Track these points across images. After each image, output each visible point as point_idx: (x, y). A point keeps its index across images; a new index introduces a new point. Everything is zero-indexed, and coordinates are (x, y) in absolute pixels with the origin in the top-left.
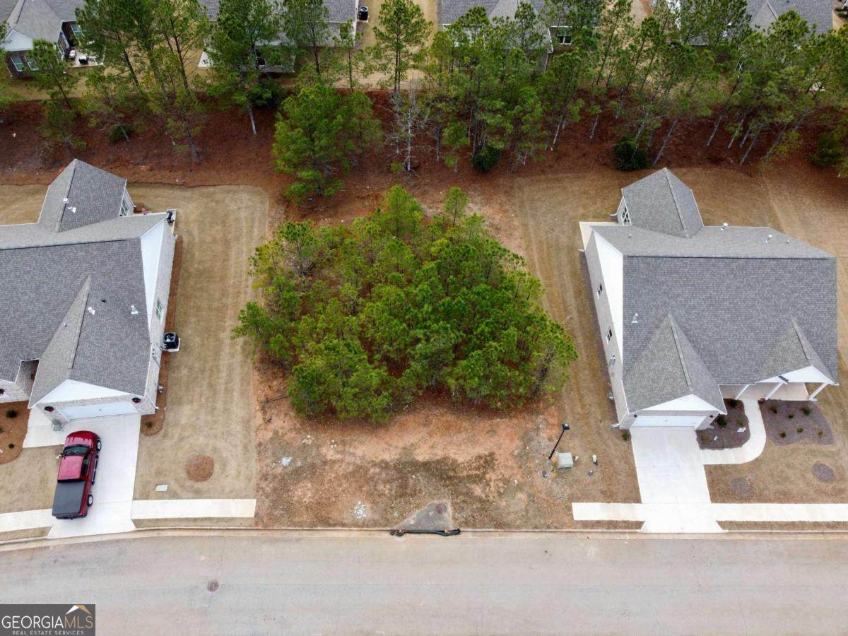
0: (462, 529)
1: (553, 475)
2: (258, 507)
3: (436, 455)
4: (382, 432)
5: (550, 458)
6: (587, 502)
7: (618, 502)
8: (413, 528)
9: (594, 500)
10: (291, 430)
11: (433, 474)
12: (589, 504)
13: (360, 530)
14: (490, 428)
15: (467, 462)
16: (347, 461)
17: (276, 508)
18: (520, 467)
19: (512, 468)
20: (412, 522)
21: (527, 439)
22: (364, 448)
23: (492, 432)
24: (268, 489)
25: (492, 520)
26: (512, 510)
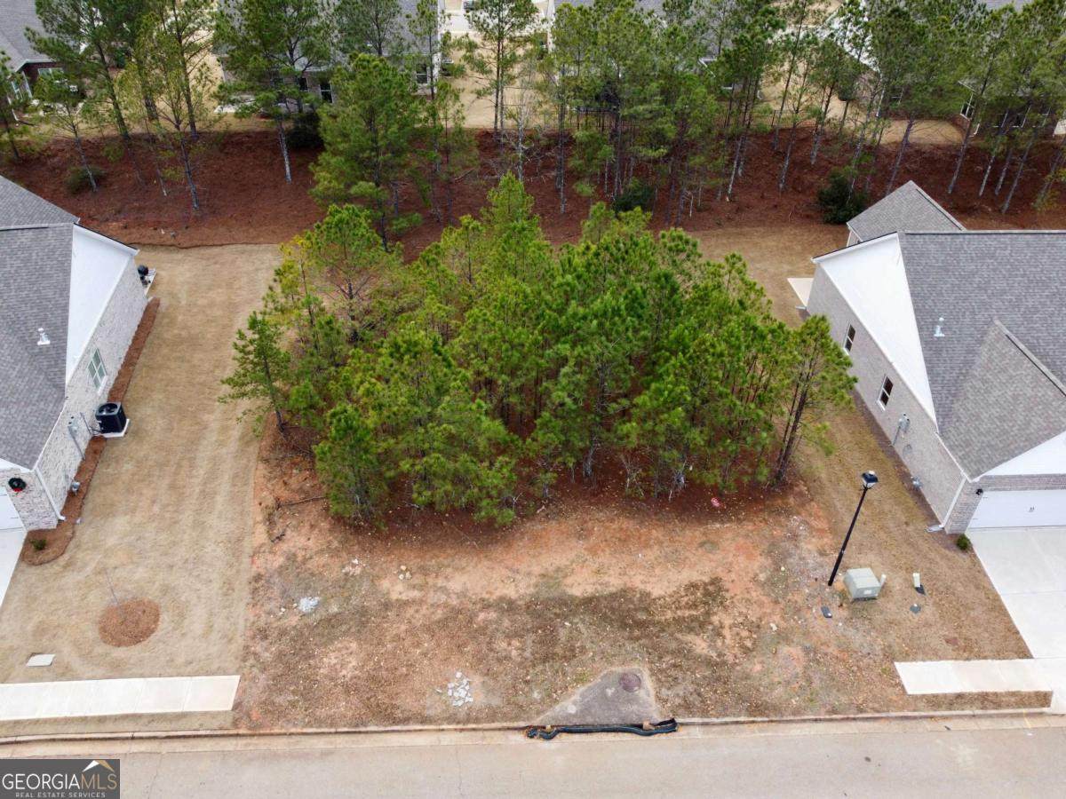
0: (678, 720)
1: (844, 613)
2: (242, 691)
3: (607, 585)
4: (498, 551)
5: (830, 583)
6: (923, 660)
7: (985, 658)
8: (576, 721)
9: (937, 655)
10: (321, 552)
11: (605, 618)
12: (928, 663)
13: (462, 730)
14: (704, 539)
15: (671, 596)
16: (430, 601)
17: (280, 691)
18: (776, 602)
19: (761, 605)
20: (572, 710)
21: (778, 556)
22: (465, 578)
23: (710, 544)
24: (267, 654)
25: (741, 698)
26: (776, 680)
